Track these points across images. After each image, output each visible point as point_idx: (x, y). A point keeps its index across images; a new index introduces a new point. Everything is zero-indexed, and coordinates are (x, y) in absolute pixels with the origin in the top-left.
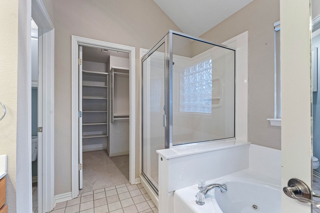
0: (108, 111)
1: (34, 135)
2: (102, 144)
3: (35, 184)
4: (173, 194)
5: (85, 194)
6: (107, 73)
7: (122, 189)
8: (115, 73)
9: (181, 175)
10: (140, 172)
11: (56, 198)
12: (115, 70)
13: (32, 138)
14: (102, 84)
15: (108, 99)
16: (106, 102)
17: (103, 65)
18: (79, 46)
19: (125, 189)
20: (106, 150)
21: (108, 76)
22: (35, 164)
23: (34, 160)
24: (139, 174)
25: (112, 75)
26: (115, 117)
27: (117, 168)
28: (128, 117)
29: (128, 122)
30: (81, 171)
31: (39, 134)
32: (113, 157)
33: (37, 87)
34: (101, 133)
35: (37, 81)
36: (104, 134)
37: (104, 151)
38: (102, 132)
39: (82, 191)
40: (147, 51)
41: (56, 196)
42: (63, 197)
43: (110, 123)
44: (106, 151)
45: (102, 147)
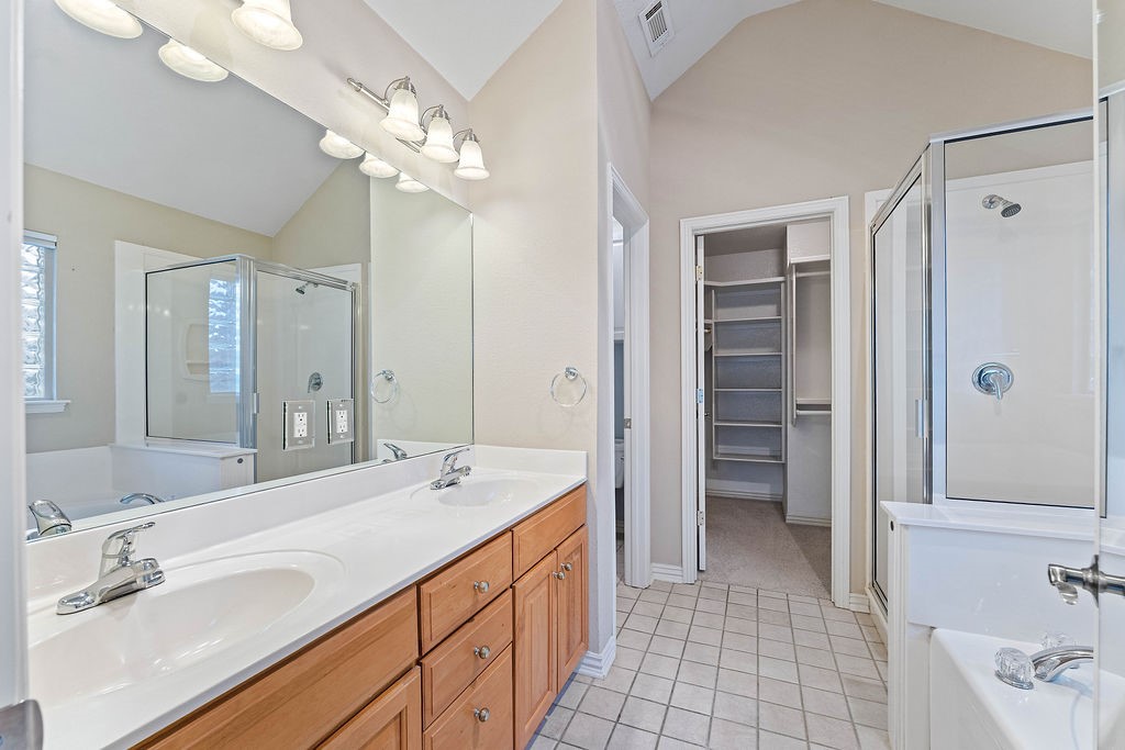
0: (783, 390)
1: (619, 436)
2: (768, 486)
3: (620, 536)
4: (930, 636)
5: (708, 584)
6: (781, 279)
7: (805, 605)
8: (799, 274)
9: (982, 600)
10: (869, 579)
11: (655, 570)
12: (800, 267)
13: (616, 442)
14: (767, 312)
15: (783, 354)
16: (779, 362)
17: (770, 256)
18: (696, 237)
19: (814, 610)
20: (781, 503)
21: (783, 285)
22: (620, 493)
23: (619, 486)
24: (865, 585)
25: (792, 282)
26: (800, 407)
27: (802, 555)
28: (828, 407)
29: (827, 422)
30: (703, 529)
31: (626, 431)
32: (799, 526)
33: (623, 341)
34: (766, 451)
35: (623, 328)
36: (775, 457)
37: (772, 506)
38: (769, 448)
39: (703, 576)
40: (885, 194)
41: (654, 564)
42: (669, 572)
43: (789, 425)
44: (780, 506)
45: (768, 492)
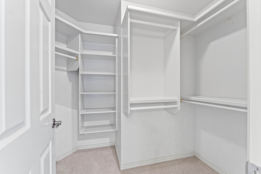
0: (117, 93)
6: (116, 35)
8: (133, 21)
15: (116, 75)
16: (115, 79)
21: (117, 39)
38: (109, 121)
45: (109, 142)
